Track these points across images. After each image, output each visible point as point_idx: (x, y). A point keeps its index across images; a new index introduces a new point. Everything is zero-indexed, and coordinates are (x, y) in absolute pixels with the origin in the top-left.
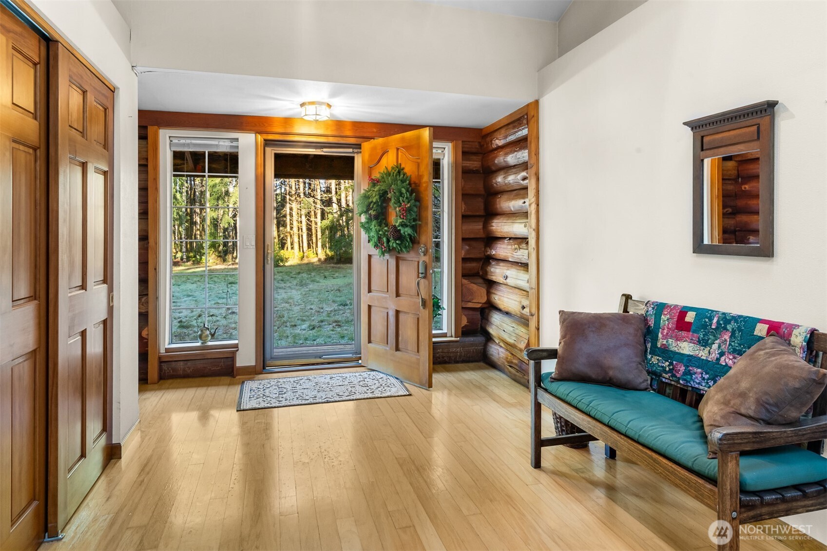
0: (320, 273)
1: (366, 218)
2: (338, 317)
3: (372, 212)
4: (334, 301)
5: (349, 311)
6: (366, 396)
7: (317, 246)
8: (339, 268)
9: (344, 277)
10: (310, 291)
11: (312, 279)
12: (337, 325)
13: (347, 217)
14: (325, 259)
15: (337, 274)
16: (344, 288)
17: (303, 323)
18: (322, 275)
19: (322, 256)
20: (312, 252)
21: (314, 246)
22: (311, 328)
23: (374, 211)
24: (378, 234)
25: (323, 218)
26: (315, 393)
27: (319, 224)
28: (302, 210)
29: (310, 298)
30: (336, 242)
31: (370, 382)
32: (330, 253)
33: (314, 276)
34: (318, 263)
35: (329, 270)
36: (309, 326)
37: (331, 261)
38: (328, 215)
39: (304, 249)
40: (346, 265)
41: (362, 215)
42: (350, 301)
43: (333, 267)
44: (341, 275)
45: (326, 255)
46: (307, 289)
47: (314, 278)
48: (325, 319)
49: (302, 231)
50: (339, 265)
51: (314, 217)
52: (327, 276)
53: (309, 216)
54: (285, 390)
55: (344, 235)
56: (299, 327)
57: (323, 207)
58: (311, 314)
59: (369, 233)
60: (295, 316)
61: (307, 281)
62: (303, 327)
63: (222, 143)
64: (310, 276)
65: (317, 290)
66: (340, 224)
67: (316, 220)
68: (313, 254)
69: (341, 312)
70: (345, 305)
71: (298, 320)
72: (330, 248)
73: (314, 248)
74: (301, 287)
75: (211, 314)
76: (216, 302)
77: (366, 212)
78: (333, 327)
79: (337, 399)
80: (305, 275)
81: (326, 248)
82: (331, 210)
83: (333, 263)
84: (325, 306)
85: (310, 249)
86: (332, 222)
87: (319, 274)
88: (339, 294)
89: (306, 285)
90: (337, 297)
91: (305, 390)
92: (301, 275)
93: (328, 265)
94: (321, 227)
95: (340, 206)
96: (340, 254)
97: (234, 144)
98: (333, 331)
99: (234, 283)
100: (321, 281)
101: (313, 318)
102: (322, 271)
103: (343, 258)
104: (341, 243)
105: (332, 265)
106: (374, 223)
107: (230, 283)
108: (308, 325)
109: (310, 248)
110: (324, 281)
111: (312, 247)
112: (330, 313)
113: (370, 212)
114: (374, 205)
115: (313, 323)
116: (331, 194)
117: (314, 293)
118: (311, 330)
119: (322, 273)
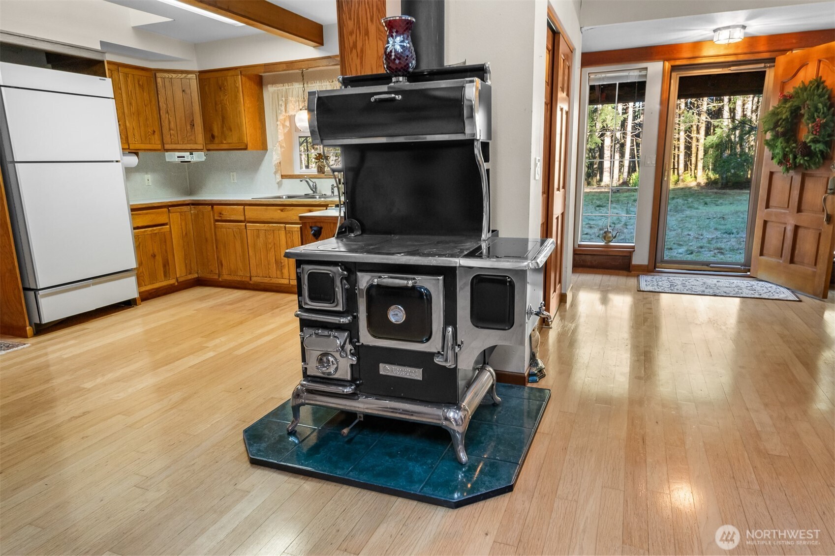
0: (699, 199)
1: (772, 135)
2: (721, 244)
3: (780, 129)
4: (716, 229)
5: (734, 240)
6: (753, 296)
7: (696, 168)
8: (725, 194)
9: (731, 204)
10: (687, 217)
11: (688, 205)
12: (719, 252)
13: (742, 131)
14: (706, 183)
15: (721, 201)
16: (730, 217)
17: (679, 247)
18: (701, 201)
19: (702, 179)
20: (689, 175)
21: (693, 168)
22: (689, 252)
23: (782, 128)
24: (784, 151)
25: (707, 134)
26: (704, 289)
27: (702, 141)
28: (681, 125)
29: (687, 225)
30: (724, 162)
31: (758, 288)
32: (712, 176)
33: (692, 202)
34: (696, 188)
35: (711, 195)
36: (687, 251)
37: (714, 185)
38: (716, 129)
39: (680, 172)
40: (732, 191)
41: (768, 133)
42: (737, 230)
43: (716, 193)
44: (727, 202)
45: (707, 179)
46: (684, 216)
47: (691, 205)
48: (705, 245)
49: (679, 150)
50: (723, 191)
51: (695, 132)
52: (708, 202)
53: (689, 132)
54: (675, 284)
55: (736, 154)
56: (675, 250)
57: (710, 120)
58: (689, 240)
59: (773, 151)
60: (669, 240)
61: (683, 207)
62: (680, 251)
63: (632, 73)
64: (686, 202)
65: (695, 216)
66: (730, 140)
67: (698, 136)
68: (690, 177)
69: (725, 240)
70: (730, 234)
71: (674, 244)
72: (714, 170)
73: (693, 170)
74: (675, 213)
75: (585, 233)
76: (587, 222)
77: (772, 129)
78: (715, 254)
79: (725, 294)
80: (680, 201)
81: (709, 170)
82: (720, 124)
83: (717, 188)
84: (705, 233)
85: (687, 172)
86: (721, 137)
87: (698, 201)
88: (723, 222)
89: (682, 211)
90: (720, 225)
91: (694, 286)
92: (675, 200)
93: (709, 191)
94: (705, 144)
95: (733, 118)
96: (727, 177)
97: (643, 73)
98: (714, 257)
99: (601, 206)
100: (700, 207)
101: (691, 244)
102: (702, 197)
103: (729, 182)
104: (731, 164)
105: (715, 190)
106: (780, 140)
107: (598, 206)
108: (686, 249)
109: (687, 170)
110: (705, 208)
111: (689, 169)
112: (711, 241)
113: (777, 129)
114: (783, 121)
115: (691, 248)
116: (723, 102)
117: (692, 220)
118: (689, 254)
119: (702, 199)
